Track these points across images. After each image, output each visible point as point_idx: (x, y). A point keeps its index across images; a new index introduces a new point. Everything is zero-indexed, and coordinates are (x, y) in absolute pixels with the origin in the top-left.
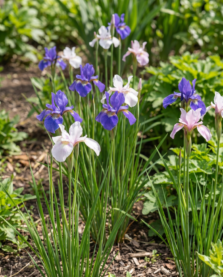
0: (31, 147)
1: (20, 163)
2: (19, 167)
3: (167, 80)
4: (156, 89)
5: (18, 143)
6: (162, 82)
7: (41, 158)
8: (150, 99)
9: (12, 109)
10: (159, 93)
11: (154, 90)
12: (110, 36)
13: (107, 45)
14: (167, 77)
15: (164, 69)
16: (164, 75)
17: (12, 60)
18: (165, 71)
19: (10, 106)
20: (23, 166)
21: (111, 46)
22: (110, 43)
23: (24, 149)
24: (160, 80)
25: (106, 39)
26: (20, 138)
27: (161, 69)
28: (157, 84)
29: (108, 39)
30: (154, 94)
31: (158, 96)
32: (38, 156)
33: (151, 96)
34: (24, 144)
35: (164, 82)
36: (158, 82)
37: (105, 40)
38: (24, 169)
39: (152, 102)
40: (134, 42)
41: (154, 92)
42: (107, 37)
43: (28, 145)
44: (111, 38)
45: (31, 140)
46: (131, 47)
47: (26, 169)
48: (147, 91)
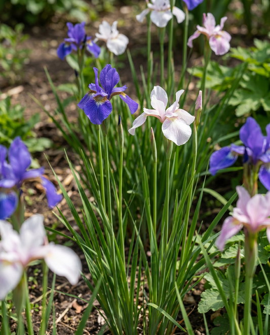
0: (57, 160)
1: (35, 188)
2: (33, 195)
3: (262, 72)
4: (244, 85)
5: (37, 155)
6: (253, 74)
7: (68, 180)
8: (233, 102)
9: (41, 95)
10: (247, 93)
11: (240, 87)
12: (168, 6)
13: (163, 20)
14: (261, 66)
15: (260, 52)
16: (258, 63)
17: (53, 20)
18: (260, 55)
19: (39, 91)
20: (39, 192)
21: (169, 23)
22: (168, 17)
23: (45, 164)
24: (251, 71)
25: (162, 10)
26: (40, 148)
27: (256, 51)
28: (246, 78)
29: (166, 11)
30: (239, 93)
31: (245, 98)
32: (65, 175)
33: (235, 97)
34: (46, 156)
35: (257, 75)
36: (247, 75)
37: (160, 13)
38: (40, 199)
39: (236, 107)
40: (207, 15)
41: (240, 90)
42: (164, 8)
43: (52, 158)
44: (170, 10)
45: (58, 148)
46: (202, 25)
47: (43, 199)
48: (229, 86)
